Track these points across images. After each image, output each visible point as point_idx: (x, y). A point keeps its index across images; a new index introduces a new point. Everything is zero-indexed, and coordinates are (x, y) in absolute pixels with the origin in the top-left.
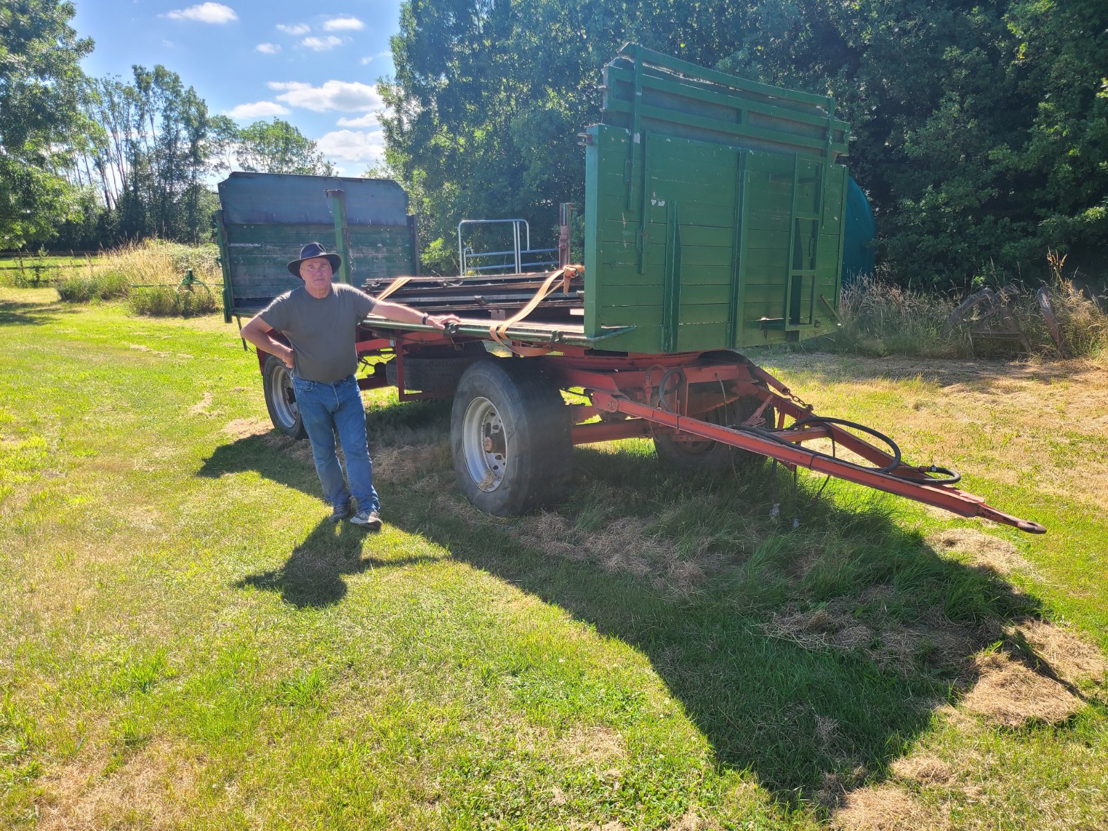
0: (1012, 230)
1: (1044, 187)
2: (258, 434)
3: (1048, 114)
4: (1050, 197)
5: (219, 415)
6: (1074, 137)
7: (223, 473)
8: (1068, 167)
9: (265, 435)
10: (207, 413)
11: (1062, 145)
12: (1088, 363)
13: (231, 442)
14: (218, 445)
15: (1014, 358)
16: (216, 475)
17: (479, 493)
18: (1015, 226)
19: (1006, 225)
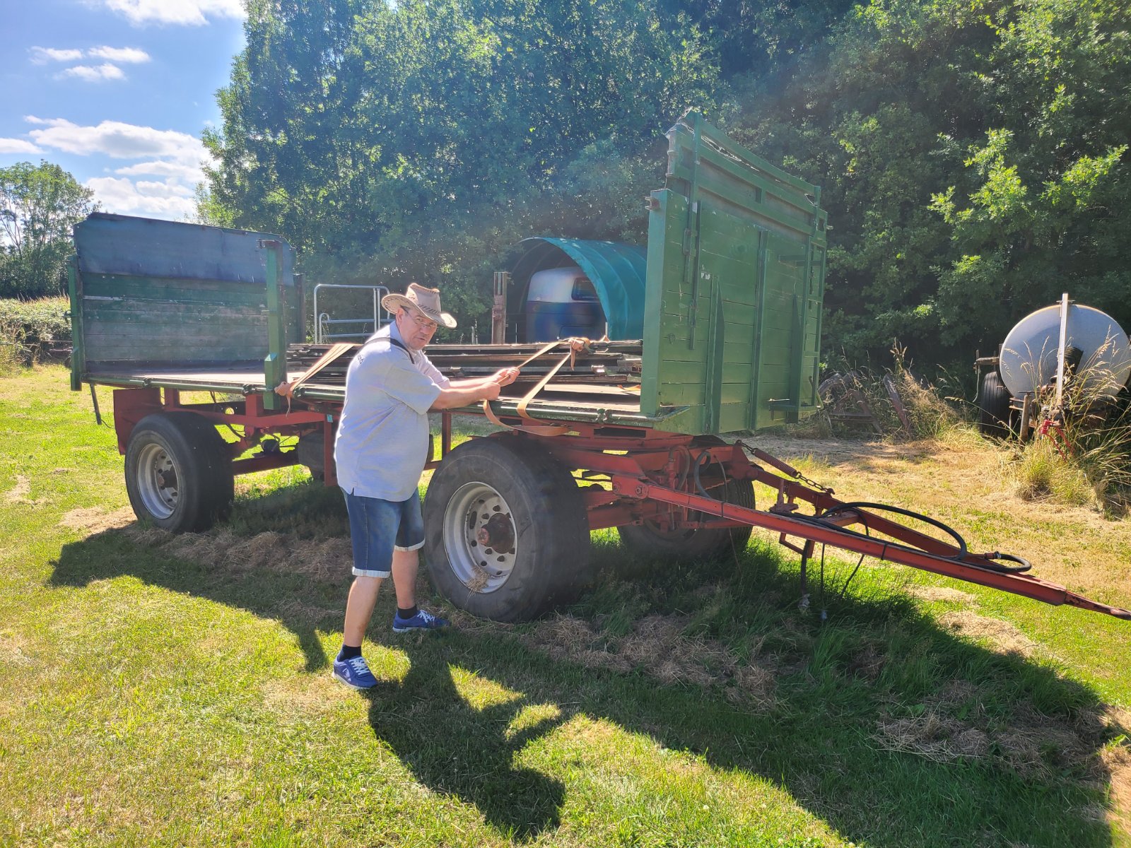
0: (846, 322)
1: (871, 286)
2: (115, 527)
3: (875, 222)
4: (877, 294)
5: (47, 504)
6: (900, 244)
7: (90, 581)
8: (895, 269)
9: (126, 528)
10: (31, 502)
11: (890, 248)
12: (939, 444)
13: (79, 538)
14: (64, 542)
15: (870, 438)
16: (81, 582)
17: (470, 595)
18: (850, 318)
19: (840, 318)
